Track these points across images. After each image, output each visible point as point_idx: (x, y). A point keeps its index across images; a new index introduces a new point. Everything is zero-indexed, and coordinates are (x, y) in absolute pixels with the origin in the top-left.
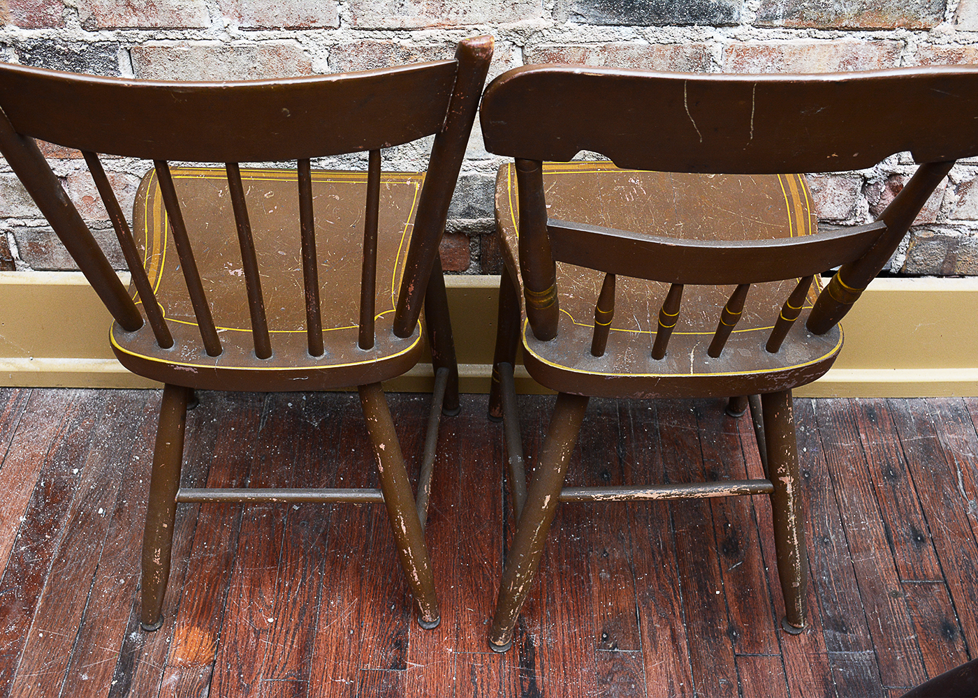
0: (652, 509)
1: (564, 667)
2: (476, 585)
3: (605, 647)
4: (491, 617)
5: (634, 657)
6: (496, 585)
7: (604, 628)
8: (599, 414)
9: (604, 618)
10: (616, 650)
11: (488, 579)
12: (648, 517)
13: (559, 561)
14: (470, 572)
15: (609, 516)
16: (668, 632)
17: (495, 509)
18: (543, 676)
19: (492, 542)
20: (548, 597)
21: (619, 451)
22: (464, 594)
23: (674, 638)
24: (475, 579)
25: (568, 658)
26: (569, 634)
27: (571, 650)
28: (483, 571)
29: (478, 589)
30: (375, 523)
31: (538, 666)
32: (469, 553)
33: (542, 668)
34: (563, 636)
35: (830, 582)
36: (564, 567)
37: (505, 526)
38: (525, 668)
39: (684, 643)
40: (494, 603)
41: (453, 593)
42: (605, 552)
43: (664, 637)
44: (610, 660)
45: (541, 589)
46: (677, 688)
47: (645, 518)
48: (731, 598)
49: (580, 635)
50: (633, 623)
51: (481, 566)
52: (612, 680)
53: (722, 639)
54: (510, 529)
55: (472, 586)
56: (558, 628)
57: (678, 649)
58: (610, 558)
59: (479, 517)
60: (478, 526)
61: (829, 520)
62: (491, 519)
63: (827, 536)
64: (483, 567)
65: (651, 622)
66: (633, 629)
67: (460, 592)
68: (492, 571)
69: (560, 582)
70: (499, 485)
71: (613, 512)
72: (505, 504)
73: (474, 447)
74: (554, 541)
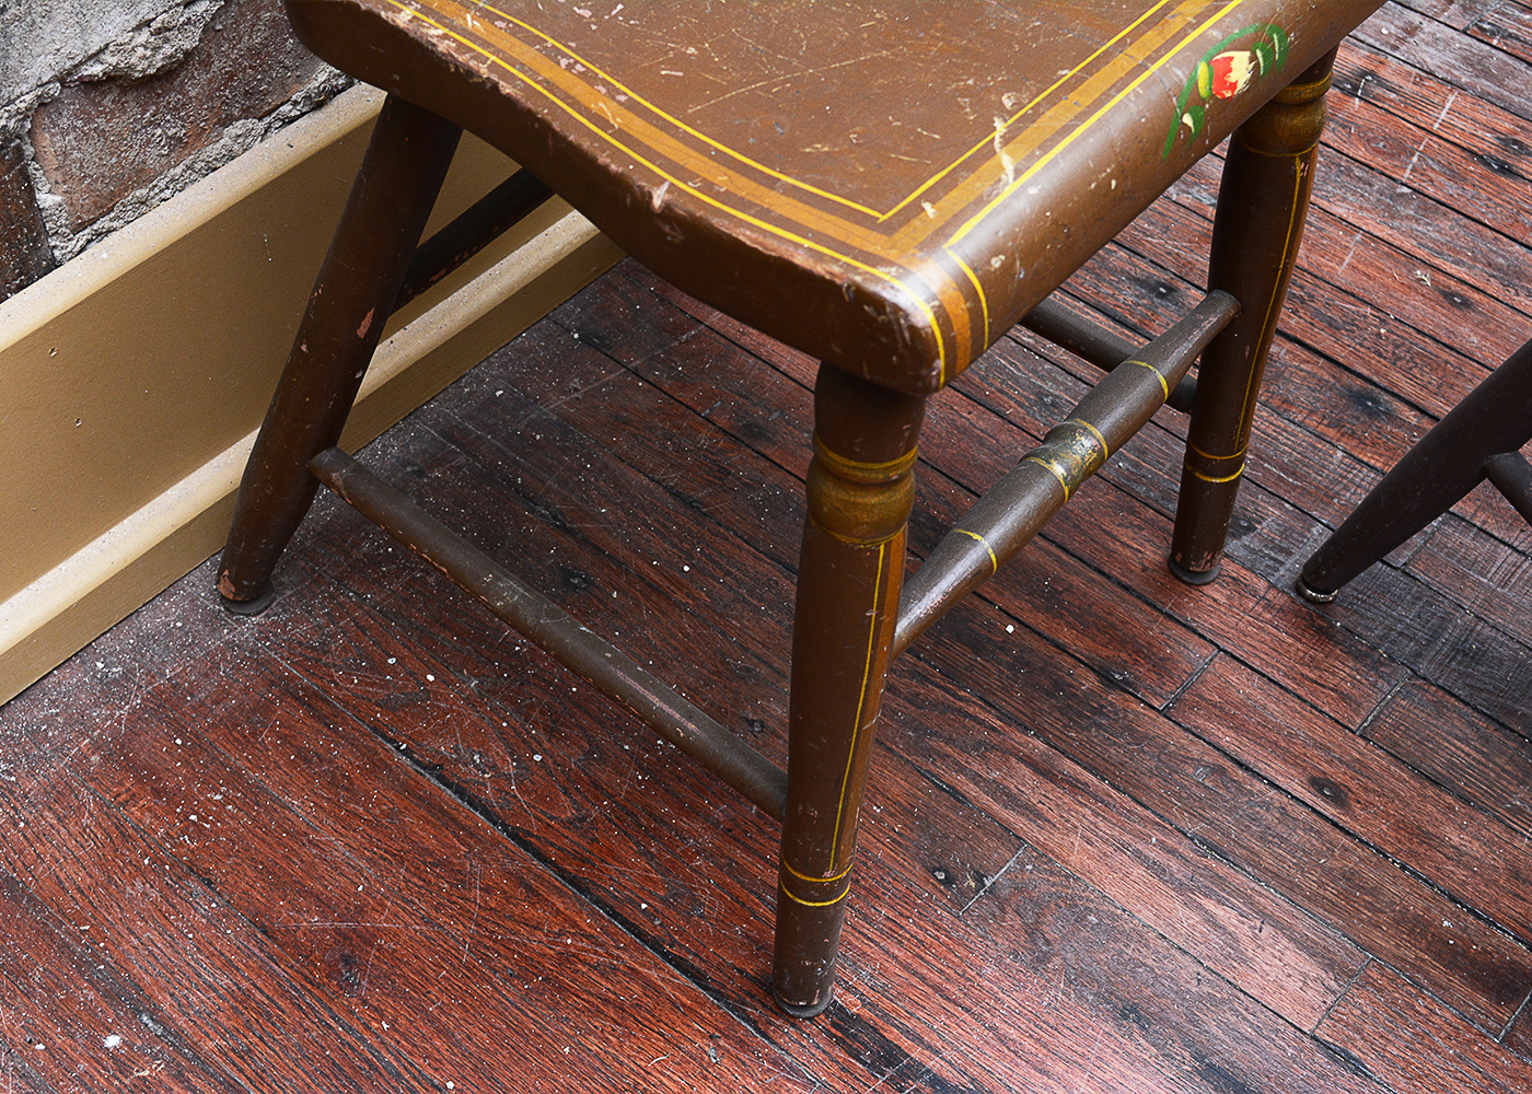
0: (728, 573)
1: (948, 999)
2: (606, 1001)
3: (965, 894)
4: (711, 1037)
5: (1030, 867)
6: (643, 966)
7: (923, 862)
8: (421, 473)
9: (900, 845)
10: (988, 883)
11: (615, 969)
12: (741, 594)
13: (693, 812)
14: (562, 989)
15: (675, 649)
16: (1026, 771)
17: (454, 820)
18: (937, 1052)
19: (529, 888)
20: (763, 900)
21: (542, 515)
22: (607, 1041)
23: (1046, 772)
24: (589, 993)
25: (936, 978)
26: (882, 931)
27: (922, 958)
28: (584, 963)
29: (620, 1007)
30: (241, 1071)
31: (905, 1043)
32: (514, 951)
33: (919, 1040)
34: (877, 944)
35: (1137, 465)
36: (718, 814)
37: (514, 836)
38: (890, 1072)
39: (1068, 766)
40: (684, 1005)
41: (581, 1061)
42: (751, 723)
43: (1025, 782)
44: (1003, 910)
45: (730, 894)
46: (1154, 854)
47: (735, 600)
48: (1040, 621)
49: (901, 915)
50: (954, 809)
51: (566, 958)
52: (1048, 943)
53: (1112, 704)
54: (529, 833)
55: (602, 1012)
56: (851, 938)
57: (1075, 786)
58: (771, 724)
59: (440, 863)
60: (463, 882)
61: (1011, 364)
62: (469, 846)
63: (1041, 394)
64: (574, 955)
65: (976, 779)
66: (968, 818)
67: (593, 1044)
68: (601, 945)
69: (747, 849)
70: (399, 765)
71: (673, 636)
72: (461, 792)
73: (254, 734)
74: (640, 783)
